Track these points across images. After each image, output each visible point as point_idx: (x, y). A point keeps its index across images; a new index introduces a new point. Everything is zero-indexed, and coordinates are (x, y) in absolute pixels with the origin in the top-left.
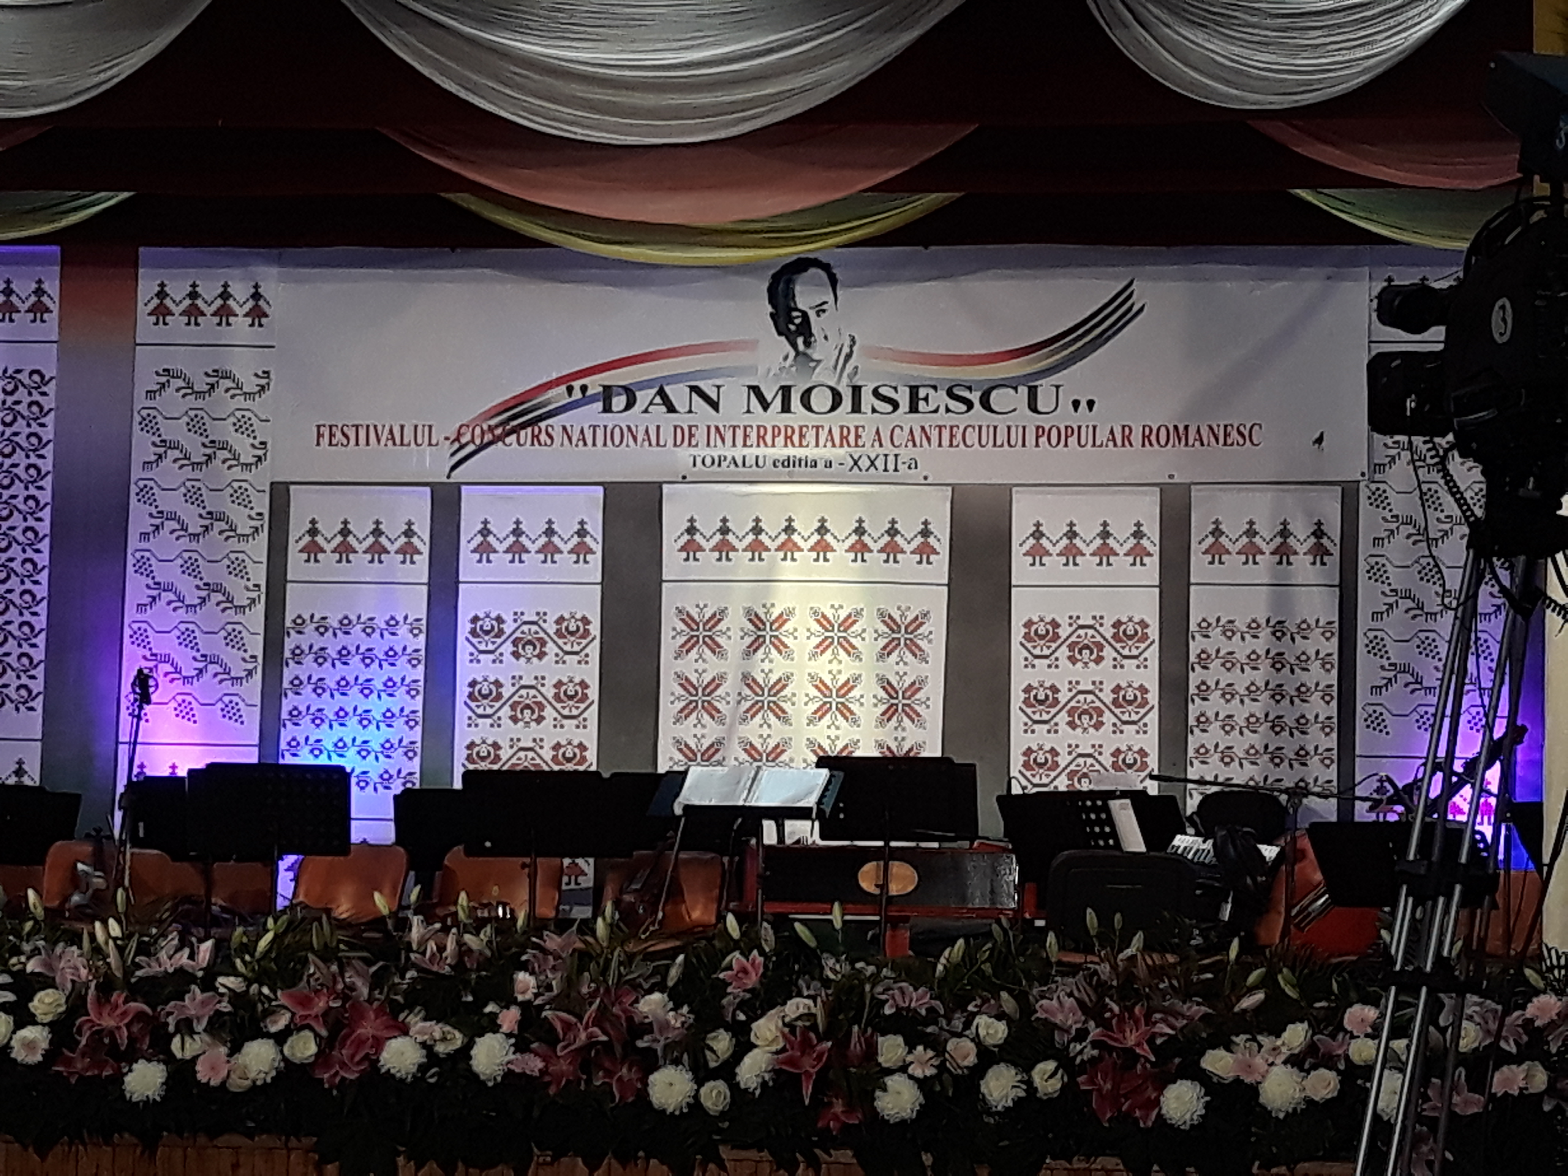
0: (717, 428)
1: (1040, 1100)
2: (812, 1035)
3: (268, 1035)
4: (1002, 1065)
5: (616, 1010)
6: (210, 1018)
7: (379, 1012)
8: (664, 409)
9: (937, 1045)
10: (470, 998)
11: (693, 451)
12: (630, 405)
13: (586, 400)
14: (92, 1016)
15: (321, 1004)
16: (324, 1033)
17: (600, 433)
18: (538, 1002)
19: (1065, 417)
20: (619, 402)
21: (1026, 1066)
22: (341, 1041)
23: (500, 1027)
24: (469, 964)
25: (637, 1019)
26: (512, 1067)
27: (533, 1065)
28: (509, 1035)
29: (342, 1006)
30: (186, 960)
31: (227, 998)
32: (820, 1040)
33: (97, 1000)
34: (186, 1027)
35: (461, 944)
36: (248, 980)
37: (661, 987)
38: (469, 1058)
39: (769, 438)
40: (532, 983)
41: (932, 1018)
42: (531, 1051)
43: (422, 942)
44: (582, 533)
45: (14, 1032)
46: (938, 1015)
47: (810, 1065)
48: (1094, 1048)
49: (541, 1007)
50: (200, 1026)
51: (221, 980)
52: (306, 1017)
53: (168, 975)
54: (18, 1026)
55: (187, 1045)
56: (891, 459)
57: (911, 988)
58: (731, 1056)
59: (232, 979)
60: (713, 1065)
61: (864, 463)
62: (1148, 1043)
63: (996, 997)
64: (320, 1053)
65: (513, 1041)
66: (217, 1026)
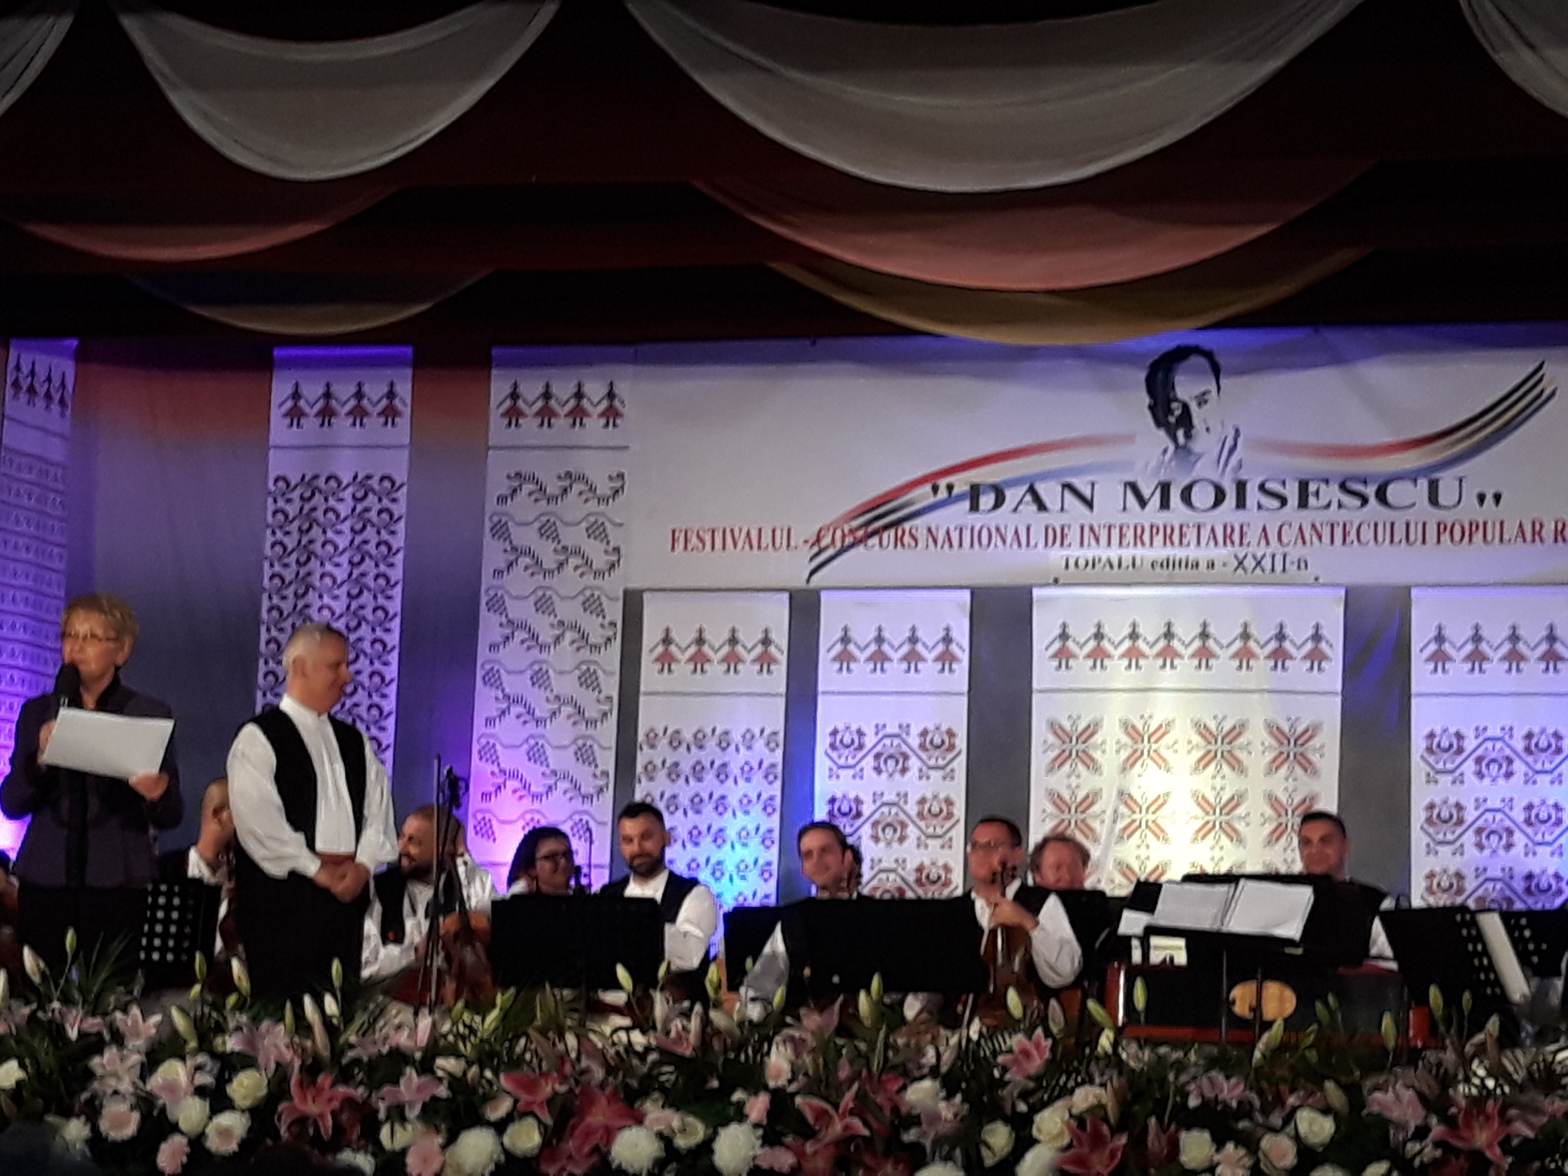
0: (1092, 529)
2: (1105, 1129)
3: (489, 1124)
4: (1329, 1166)
5: (880, 1099)
6: (425, 1105)
7: (614, 1097)
8: (1034, 508)
9: (1250, 1144)
10: (715, 1084)
11: (1065, 552)
14: (297, 1103)
15: (547, 1091)
16: (549, 1121)
17: (967, 534)
18: (792, 1088)
19: (1469, 511)
21: (1356, 1170)
22: (569, 1128)
23: (747, 1116)
24: (717, 1045)
25: (904, 1110)
26: (758, 1162)
27: (784, 1160)
28: (756, 1126)
29: (571, 1090)
30: (402, 1039)
31: (445, 1082)
32: (1113, 1134)
33: (301, 1084)
34: (398, 1114)
35: (706, 1021)
36: (470, 1064)
37: (934, 1072)
38: (711, 1152)
39: (1146, 537)
40: (786, 1067)
41: (1244, 1110)
42: (781, 1144)
43: (667, 1021)
44: (947, 640)
45: (210, 1119)
46: (1253, 1109)
47: (1101, 1166)
48: (1436, 1148)
49: (794, 1095)
50: (413, 1113)
51: (440, 1062)
52: (531, 1103)
53: (381, 1055)
54: (215, 1111)
55: (397, 1134)
56: (1279, 558)
57: (1221, 1077)
58: (1011, 1153)
59: (452, 1061)
60: (989, 1163)
61: (1249, 563)
62: (1500, 1144)
63: (1321, 1089)
64: (545, 1144)
65: (760, 1132)
66: (431, 1112)
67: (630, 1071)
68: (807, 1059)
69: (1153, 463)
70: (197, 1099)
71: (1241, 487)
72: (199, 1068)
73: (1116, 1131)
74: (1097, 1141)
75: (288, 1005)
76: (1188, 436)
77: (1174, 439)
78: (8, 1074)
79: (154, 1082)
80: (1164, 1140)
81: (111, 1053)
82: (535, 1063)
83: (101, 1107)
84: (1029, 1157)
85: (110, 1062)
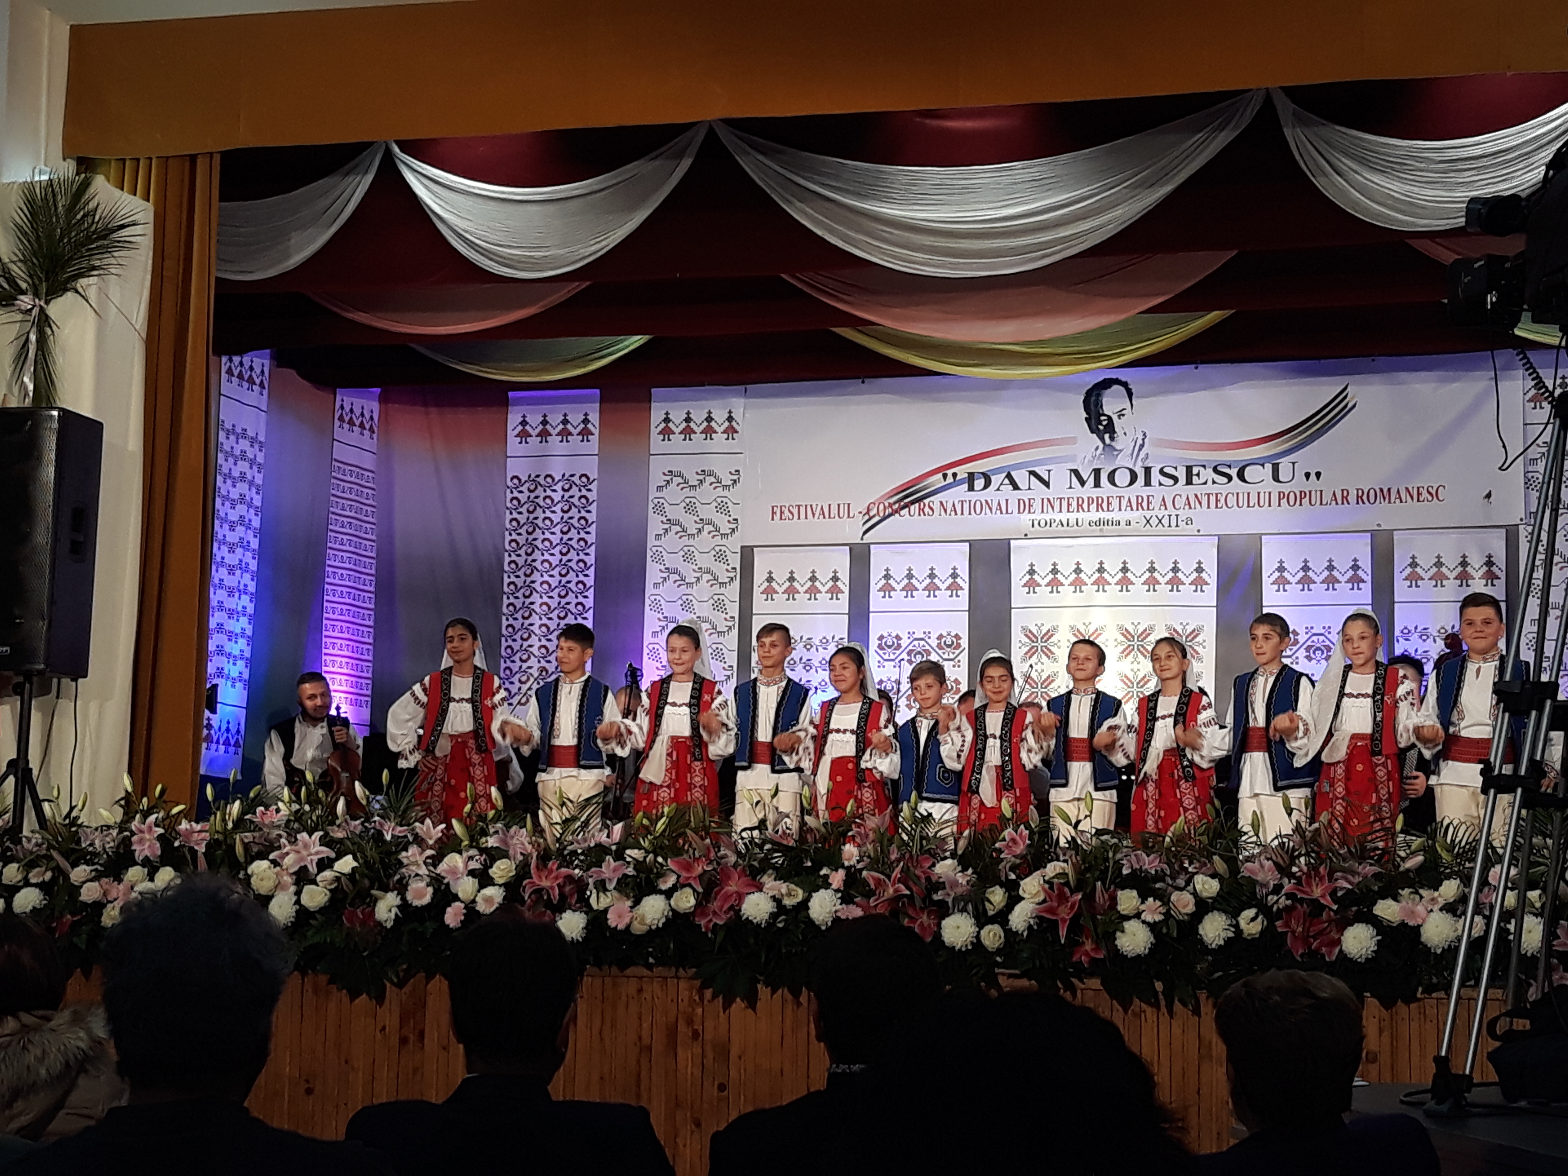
0: (1049, 500)
1: (1245, 939)
2: (1066, 890)
3: (661, 892)
4: (1216, 912)
5: (918, 872)
6: (619, 880)
7: (743, 873)
8: (1011, 487)
9: (1164, 898)
10: (809, 864)
11: (1032, 516)
12: (986, 486)
13: (956, 483)
14: (535, 880)
15: (699, 870)
16: (700, 890)
17: (966, 506)
18: (859, 866)
19: (1300, 485)
20: (979, 483)
21: (1234, 914)
22: (713, 895)
23: (831, 884)
24: (810, 838)
25: (934, 879)
26: (839, 914)
28: (837, 891)
29: (714, 869)
30: (603, 838)
31: (632, 866)
32: (1072, 893)
33: (537, 867)
34: (601, 886)
36: (647, 852)
37: (953, 855)
38: (808, 908)
39: (1085, 506)
40: (856, 852)
41: (1160, 877)
42: (854, 903)
44: (954, 575)
45: (479, 891)
46: (1165, 875)
47: (1065, 913)
48: (1287, 899)
49: (861, 870)
50: (611, 886)
51: (628, 852)
52: (688, 878)
53: (590, 848)
54: (482, 886)
55: (601, 899)
56: (1173, 518)
57: (1144, 855)
58: (1005, 906)
59: (636, 851)
60: (991, 913)
61: (1154, 521)
62: (1330, 895)
63: (1211, 861)
64: (698, 905)
65: (839, 895)
66: (623, 885)
67: (752, 857)
68: (870, 847)
69: (1089, 457)
70: (470, 878)
71: (1148, 470)
72: (471, 858)
73: (1073, 891)
74: (1062, 898)
75: (528, 816)
76: (1112, 438)
77: (1102, 440)
78: (346, 864)
79: (442, 868)
80: (1106, 896)
81: (413, 850)
82: (691, 851)
83: (407, 884)
84: (1018, 909)
85: (414, 855)
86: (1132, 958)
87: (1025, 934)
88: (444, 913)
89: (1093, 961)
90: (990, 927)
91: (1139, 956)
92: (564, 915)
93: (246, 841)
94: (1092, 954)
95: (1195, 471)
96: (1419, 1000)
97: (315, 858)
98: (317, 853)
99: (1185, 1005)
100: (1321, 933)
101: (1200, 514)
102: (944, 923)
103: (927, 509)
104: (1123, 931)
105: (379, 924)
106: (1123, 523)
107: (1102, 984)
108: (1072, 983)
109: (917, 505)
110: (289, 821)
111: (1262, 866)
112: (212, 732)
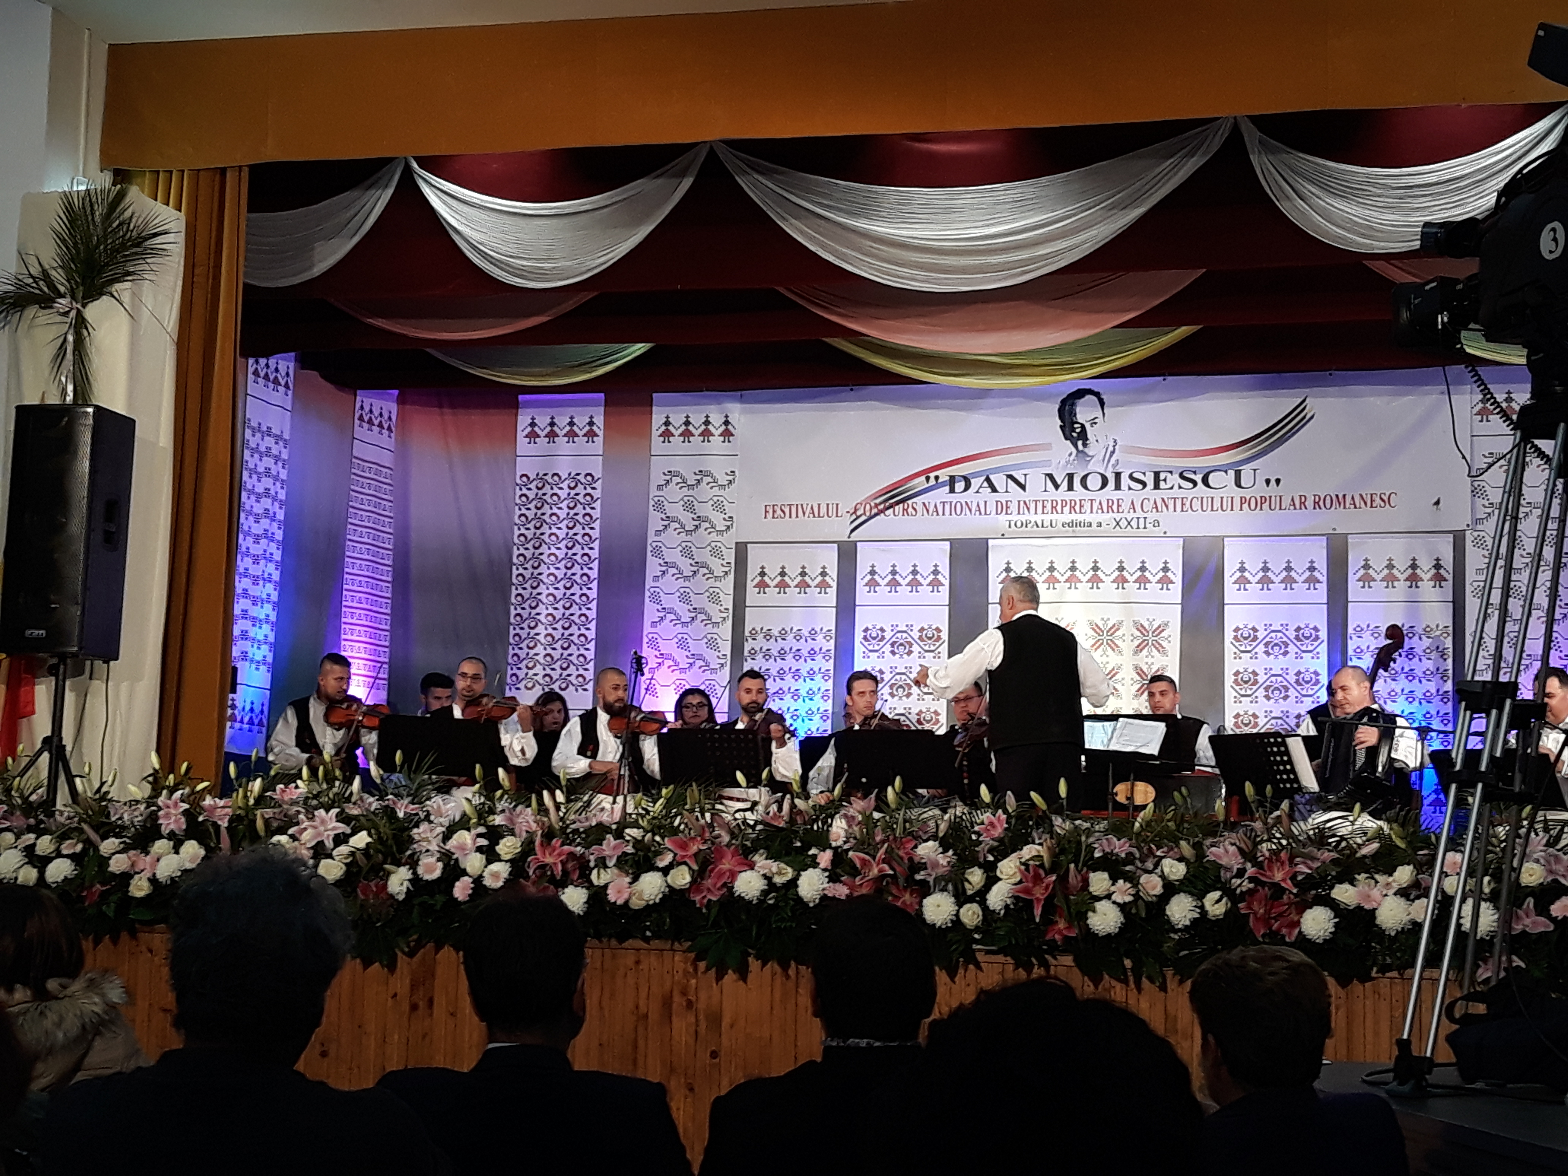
0: (1025, 502)
1: (1210, 920)
2: (1042, 872)
3: (658, 869)
4: (1182, 894)
5: (901, 853)
6: (619, 858)
7: (736, 852)
8: (989, 490)
9: (1132, 879)
10: (799, 844)
11: (1009, 517)
12: (967, 487)
13: (938, 485)
14: (539, 856)
15: (694, 848)
16: (695, 867)
17: (947, 507)
18: (846, 847)
19: (1261, 489)
20: (960, 486)
21: (1200, 896)
22: (707, 873)
23: (818, 864)
24: (799, 820)
25: (916, 859)
26: (826, 892)
27: (841, 891)
28: (825, 870)
29: (709, 848)
30: (605, 818)
31: (631, 844)
32: (1047, 875)
33: (542, 844)
34: (602, 863)
35: (793, 806)
36: (646, 832)
37: (934, 837)
38: (797, 886)
39: (1059, 508)
40: (842, 833)
41: (1130, 859)
42: (841, 882)
43: (767, 806)
44: (936, 572)
45: (486, 867)
46: (1135, 858)
47: (1040, 893)
48: (1250, 882)
49: (847, 850)
50: (611, 863)
51: (628, 831)
52: (684, 856)
53: (591, 827)
54: (489, 862)
55: (602, 876)
56: (1142, 521)
57: (1115, 839)
58: (983, 886)
59: (635, 830)
60: (970, 892)
61: (1124, 523)
62: (1291, 879)
63: (1178, 846)
64: (693, 882)
65: (827, 874)
66: (622, 862)
67: (745, 837)
68: (856, 829)
69: (1063, 462)
70: (478, 854)
71: (1118, 475)
72: (479, 835)
73: (1048, 873)
74: (1037, 879)
75: (534, 796)
76: (1085, 445)
77: (1076, 446)
78: (361, 840)
79: (451, 844)
80: (1079, 878)
81: (424, 826)
82: (687, 831)
83: (418, 860)
84: (995, 888)
85: (424, 832)
86: (1103, 937)
87: (1002, 912)
88: (453, 886)
89: (1066, 938)
90: (968, 905)
91: (1109, 934)
92: (566, 890)
93: (267, 816)
94: (1065, 932)
95: (1162, 476)
96: (1374, 979)
97: (332, 833)
98: (334, 829)
99: (1152, 981)
100: (1281, 915)
101: (1164, 516)
102: (925, 901)
103: (910, 510)
104: (1094, 911)
105: (392, 896)
106: (1094, 525)
107: (1074, 961)
108: (1046, 961)
109: (901, 505)
110: (307, 798)
111: (1227, 851)
112: (236, 712)
